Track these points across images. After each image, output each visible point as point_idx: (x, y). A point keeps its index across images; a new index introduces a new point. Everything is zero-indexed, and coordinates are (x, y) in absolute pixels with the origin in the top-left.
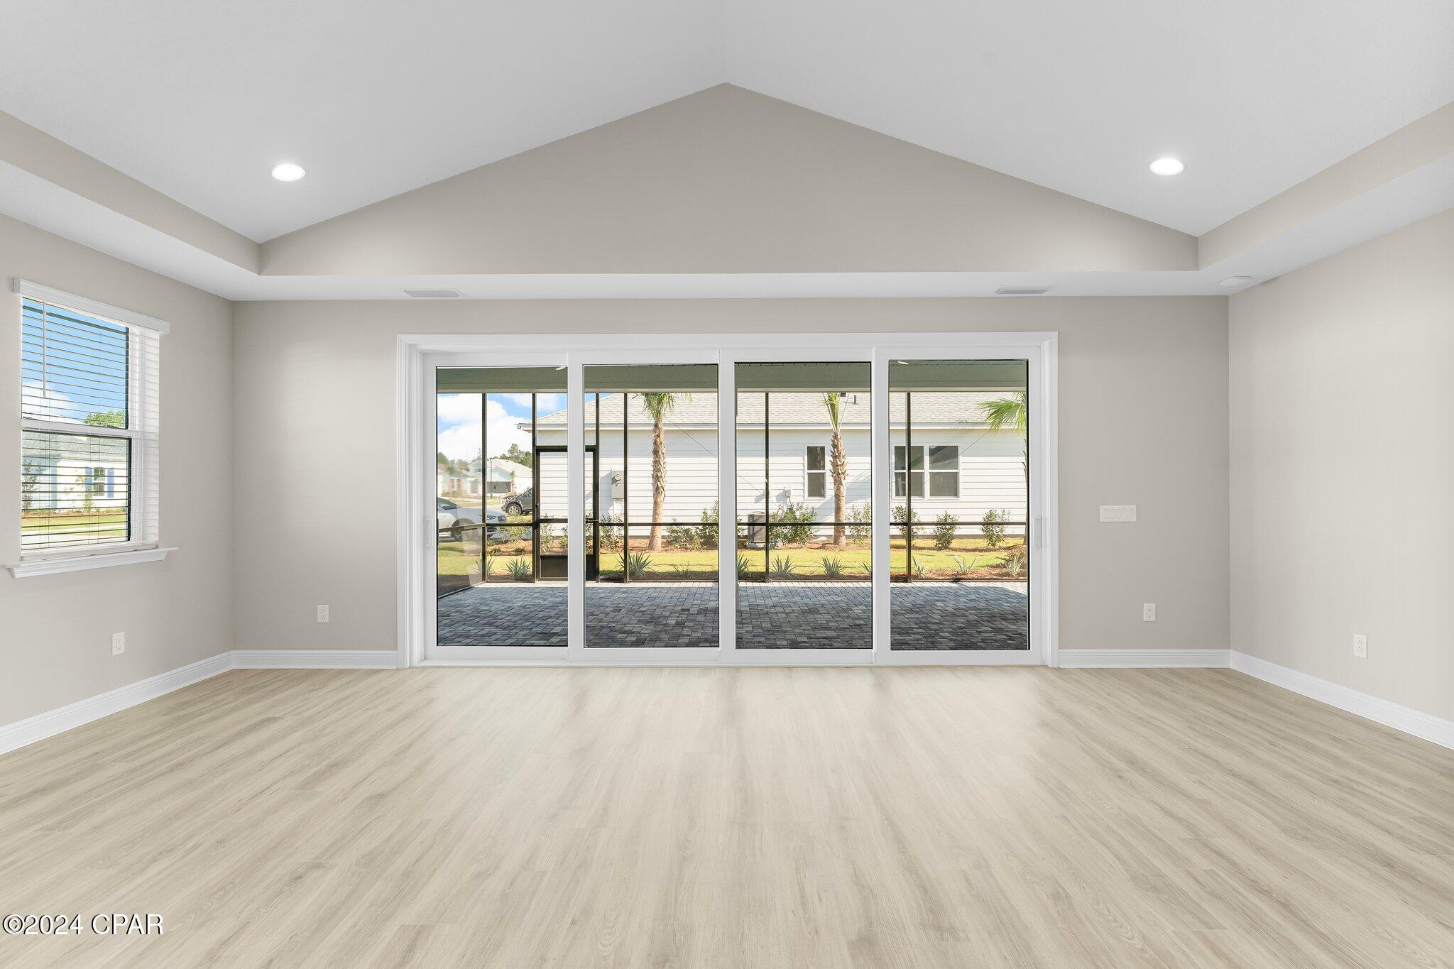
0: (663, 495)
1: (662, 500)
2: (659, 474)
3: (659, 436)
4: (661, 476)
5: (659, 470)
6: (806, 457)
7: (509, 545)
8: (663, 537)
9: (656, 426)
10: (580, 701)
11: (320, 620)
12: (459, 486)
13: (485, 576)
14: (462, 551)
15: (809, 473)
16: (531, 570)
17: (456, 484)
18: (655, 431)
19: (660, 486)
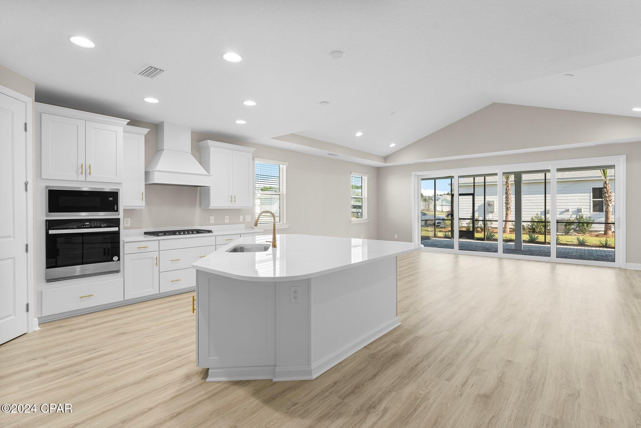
0: (510, 211)
1: (509, 212)
2: (508, 202)
3: (508, 186)
4: (509, 203)
5: (508, 200)
6: (592, 194)
7: (446, 229)
8: (510, 228)
9: (507, 182)
10: (456, 262)
11: (395, 238)
12: (428, 207)
13: (435, 236)
14: (428, 231)
15: (593, 201)
16: (450, 236)
17: (427, 206)
18: (506, 184)
19: (508, 207)
